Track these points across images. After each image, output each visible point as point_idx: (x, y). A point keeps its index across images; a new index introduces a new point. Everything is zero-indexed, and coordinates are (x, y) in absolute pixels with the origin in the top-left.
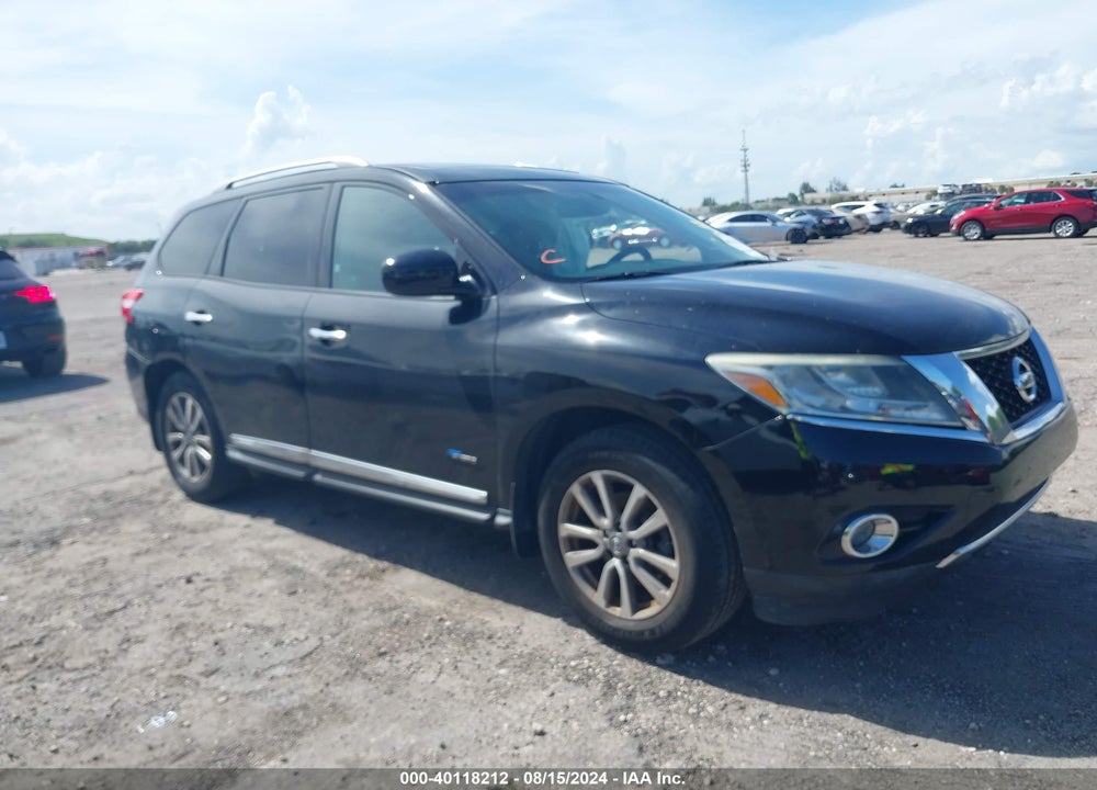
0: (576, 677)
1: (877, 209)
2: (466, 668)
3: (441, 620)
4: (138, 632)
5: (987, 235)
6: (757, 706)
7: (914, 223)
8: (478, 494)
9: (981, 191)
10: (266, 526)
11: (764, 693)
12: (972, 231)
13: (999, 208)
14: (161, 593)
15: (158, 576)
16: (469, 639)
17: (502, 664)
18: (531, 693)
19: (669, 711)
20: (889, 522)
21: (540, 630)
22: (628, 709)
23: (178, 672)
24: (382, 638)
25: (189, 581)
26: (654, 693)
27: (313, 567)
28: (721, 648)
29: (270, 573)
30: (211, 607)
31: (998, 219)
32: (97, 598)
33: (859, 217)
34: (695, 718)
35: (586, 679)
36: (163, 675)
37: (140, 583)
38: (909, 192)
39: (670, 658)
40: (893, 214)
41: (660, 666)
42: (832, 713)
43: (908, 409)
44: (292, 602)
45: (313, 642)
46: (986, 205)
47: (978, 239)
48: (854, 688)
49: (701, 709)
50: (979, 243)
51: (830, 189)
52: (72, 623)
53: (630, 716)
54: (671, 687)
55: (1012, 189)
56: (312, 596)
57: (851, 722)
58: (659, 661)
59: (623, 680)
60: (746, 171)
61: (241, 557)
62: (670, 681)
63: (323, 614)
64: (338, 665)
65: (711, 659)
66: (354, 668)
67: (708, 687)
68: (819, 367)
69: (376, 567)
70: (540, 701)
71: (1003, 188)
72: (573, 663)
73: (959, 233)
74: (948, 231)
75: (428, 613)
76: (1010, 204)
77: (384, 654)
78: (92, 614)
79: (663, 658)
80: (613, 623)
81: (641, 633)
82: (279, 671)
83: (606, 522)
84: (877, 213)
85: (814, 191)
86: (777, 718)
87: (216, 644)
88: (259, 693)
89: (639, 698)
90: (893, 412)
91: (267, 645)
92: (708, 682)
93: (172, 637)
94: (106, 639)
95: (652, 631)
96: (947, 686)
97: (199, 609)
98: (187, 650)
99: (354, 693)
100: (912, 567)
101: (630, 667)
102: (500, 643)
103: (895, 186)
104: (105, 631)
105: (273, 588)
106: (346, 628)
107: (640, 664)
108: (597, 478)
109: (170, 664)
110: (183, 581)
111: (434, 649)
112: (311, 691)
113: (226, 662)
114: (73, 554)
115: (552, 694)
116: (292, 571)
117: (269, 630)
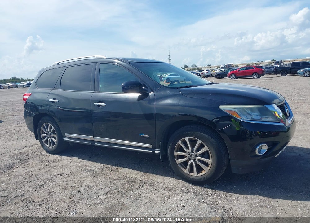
0: (185, 192)
1: (207, 71)
2: (155, 192)
3: (141, 180)
4: (53, 190)
5: (236, 78)
6: (235, 196)
7: (218, 75)
8: (149, 146)
9: (231, 67)
10: (76, 159)
11: (235, 192)
12: (233, 77)
13: (239, 71)
14: (54, 179)
15: (50, 175)
16: (151, 185)
17: (164, 190)
18: (175, 197)
19: (213, 198)
20: (266, 146)
21: (170, 181)
22: (203, 199)
23: (72, 200)
24: (126, 186)
25: (61, 175)
26: (207, 194)
27: (96, 169)
28: (220, 182)
29: (84, 172)
30: (71, 182)
31: (239, 74)
32: (35, 182)
33: (202, 73)
34: (221, 199)
35: (188, 192)
36: (67, 201)
37: (46, 177)
38: (212, 67)
39: (207, 186)
40: (211, 73)
41: (205, 187)
42: (254, 195)
43: (266, 118)
44: (95, 179)
45: (107, 189)
46: (235, 70)
47: (234, 79)
48: (257, 189)
49: (221, 197)
50: (235, 80)
51: (192, 66)
52: (30, 189)
53: (204, 200)
54: (211, 192)
55: (238, 66)
56: (100, 177)
57: (260, 197)
58: (205, 186)
59: (197, 192)
60: (170, 61)
61: (73, 168)
62: (210, 191)
63: (106, 181)
64: (118, 194)
65: (218, 185)
66: (123, 195)
67: (220, 192)
68: (246, 108)
69: (115, 168)
70: (179, 199)
71: (236, 66)
72: (183, 189)
73: (230, 77)
74: (227, 77)
75: (137, 179)
76: (242, 70)
77: (130, 190)
78: (35, 186)
79: (206, 185)
80: (192, 177)
81: (201, 179)
82: (102, 197)
83: (189, 151)
84: (207, 72)
85: (188, 67)
86: (241, 198)
87: (79, 191)
88: (99, 203)
89: (204, 196)
90: (263, 119)
91: (95, 191)
92: (220, 190)
93: (64, 191)
94: (43, 193)
95: (204, 178)
96: (279, 187)
97: (68, 183)
98: (71, 194)
99: (126, 201)
100: (270, 157)
101: (198, 188)
102: (161, 185)
103: (209, 65)
104: (42, 191)
105: (88, 176)
106: (115, 184)
107: (200, 188)
108: (186, 139)
109: (68, 198)
110: (59, 175)
111: (143, 188)
112: (114, 201)
113: (85, 196)
114: (19, 170)
115: (182, 197)
116: (91, 170)
117: (93, 187)
